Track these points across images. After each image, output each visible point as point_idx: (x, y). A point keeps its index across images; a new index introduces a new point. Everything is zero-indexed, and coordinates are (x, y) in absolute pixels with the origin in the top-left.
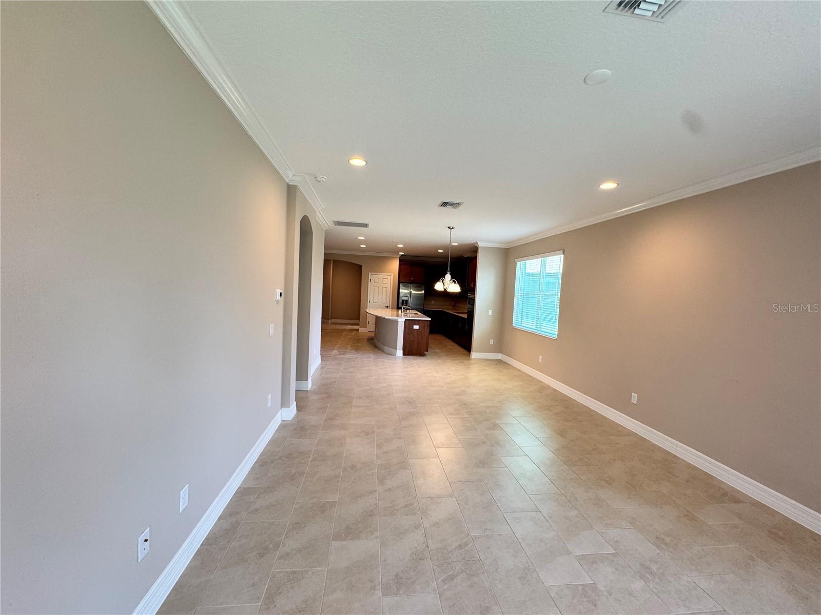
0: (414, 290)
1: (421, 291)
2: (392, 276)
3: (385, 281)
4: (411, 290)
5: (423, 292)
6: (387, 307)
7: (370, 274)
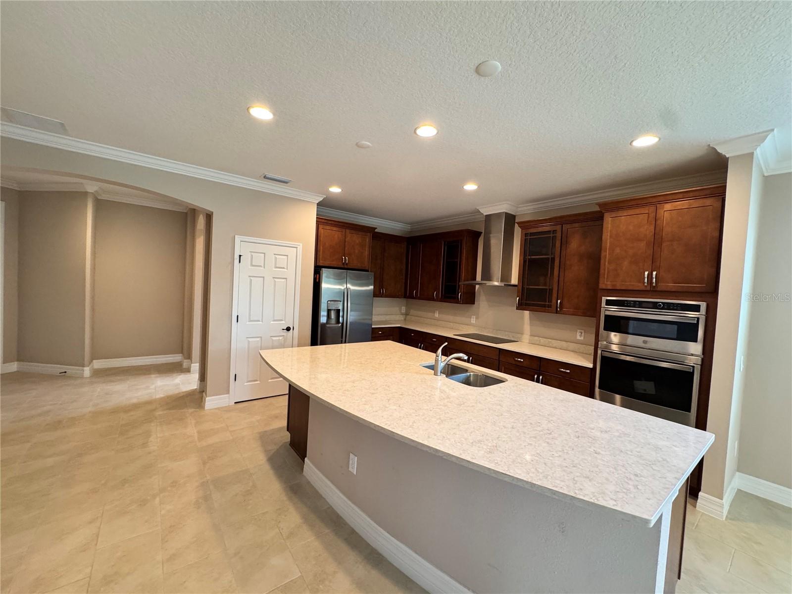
0: (353, 285)
1: (367, 285)
2: (300, 248)
3: (282, 260)
4: (349, 286)
5: (372, 287)
6: (288, 329)
7: (238, 239)
